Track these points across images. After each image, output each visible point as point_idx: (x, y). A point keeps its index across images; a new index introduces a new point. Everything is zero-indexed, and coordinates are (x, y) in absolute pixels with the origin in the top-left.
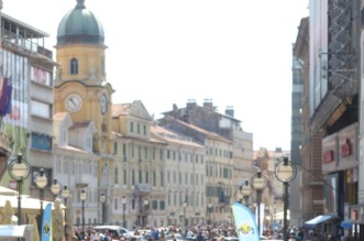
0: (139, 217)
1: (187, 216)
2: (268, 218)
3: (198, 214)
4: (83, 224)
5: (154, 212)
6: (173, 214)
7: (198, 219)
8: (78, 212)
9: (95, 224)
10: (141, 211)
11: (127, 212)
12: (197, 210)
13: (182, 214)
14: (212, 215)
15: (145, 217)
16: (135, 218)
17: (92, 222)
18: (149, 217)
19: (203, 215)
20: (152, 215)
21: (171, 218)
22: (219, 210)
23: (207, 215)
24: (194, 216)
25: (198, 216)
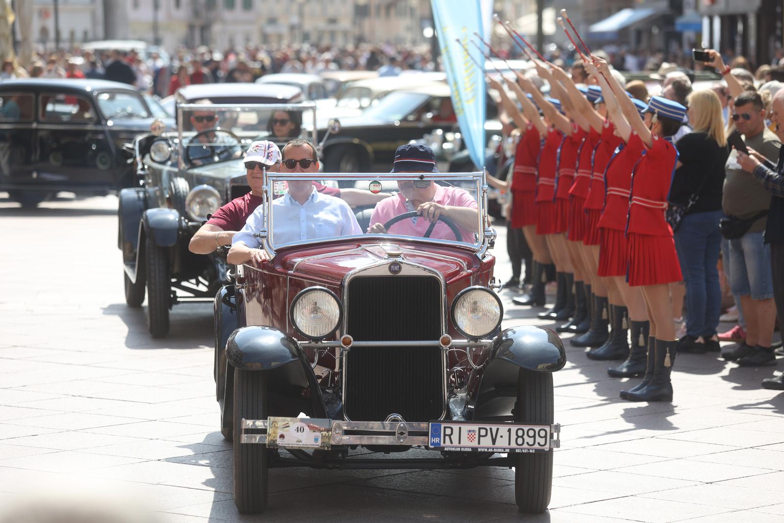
0: (191, 27)
1: (308, 26)
2: (501, 30)
3: (333, 21)
4: (58, 39)
5: (227, 15)
6: (272, 21)
7: (333, 34)
8: (44, 14)
9: (86, 39)
10: (196, 13)
11: (162, 15)
12: (331, 11)
13: (295, 20)
14: (367, 24)
15: (205, 28)
16: (182, 31)
17: (79, 35)
18: (217, 28)
19: (345, 23)
20: (224, 22)
21: (270, 30)
22: (383, 12)
23: (354, 23)
24: (322, 25)
25: (332, 27)
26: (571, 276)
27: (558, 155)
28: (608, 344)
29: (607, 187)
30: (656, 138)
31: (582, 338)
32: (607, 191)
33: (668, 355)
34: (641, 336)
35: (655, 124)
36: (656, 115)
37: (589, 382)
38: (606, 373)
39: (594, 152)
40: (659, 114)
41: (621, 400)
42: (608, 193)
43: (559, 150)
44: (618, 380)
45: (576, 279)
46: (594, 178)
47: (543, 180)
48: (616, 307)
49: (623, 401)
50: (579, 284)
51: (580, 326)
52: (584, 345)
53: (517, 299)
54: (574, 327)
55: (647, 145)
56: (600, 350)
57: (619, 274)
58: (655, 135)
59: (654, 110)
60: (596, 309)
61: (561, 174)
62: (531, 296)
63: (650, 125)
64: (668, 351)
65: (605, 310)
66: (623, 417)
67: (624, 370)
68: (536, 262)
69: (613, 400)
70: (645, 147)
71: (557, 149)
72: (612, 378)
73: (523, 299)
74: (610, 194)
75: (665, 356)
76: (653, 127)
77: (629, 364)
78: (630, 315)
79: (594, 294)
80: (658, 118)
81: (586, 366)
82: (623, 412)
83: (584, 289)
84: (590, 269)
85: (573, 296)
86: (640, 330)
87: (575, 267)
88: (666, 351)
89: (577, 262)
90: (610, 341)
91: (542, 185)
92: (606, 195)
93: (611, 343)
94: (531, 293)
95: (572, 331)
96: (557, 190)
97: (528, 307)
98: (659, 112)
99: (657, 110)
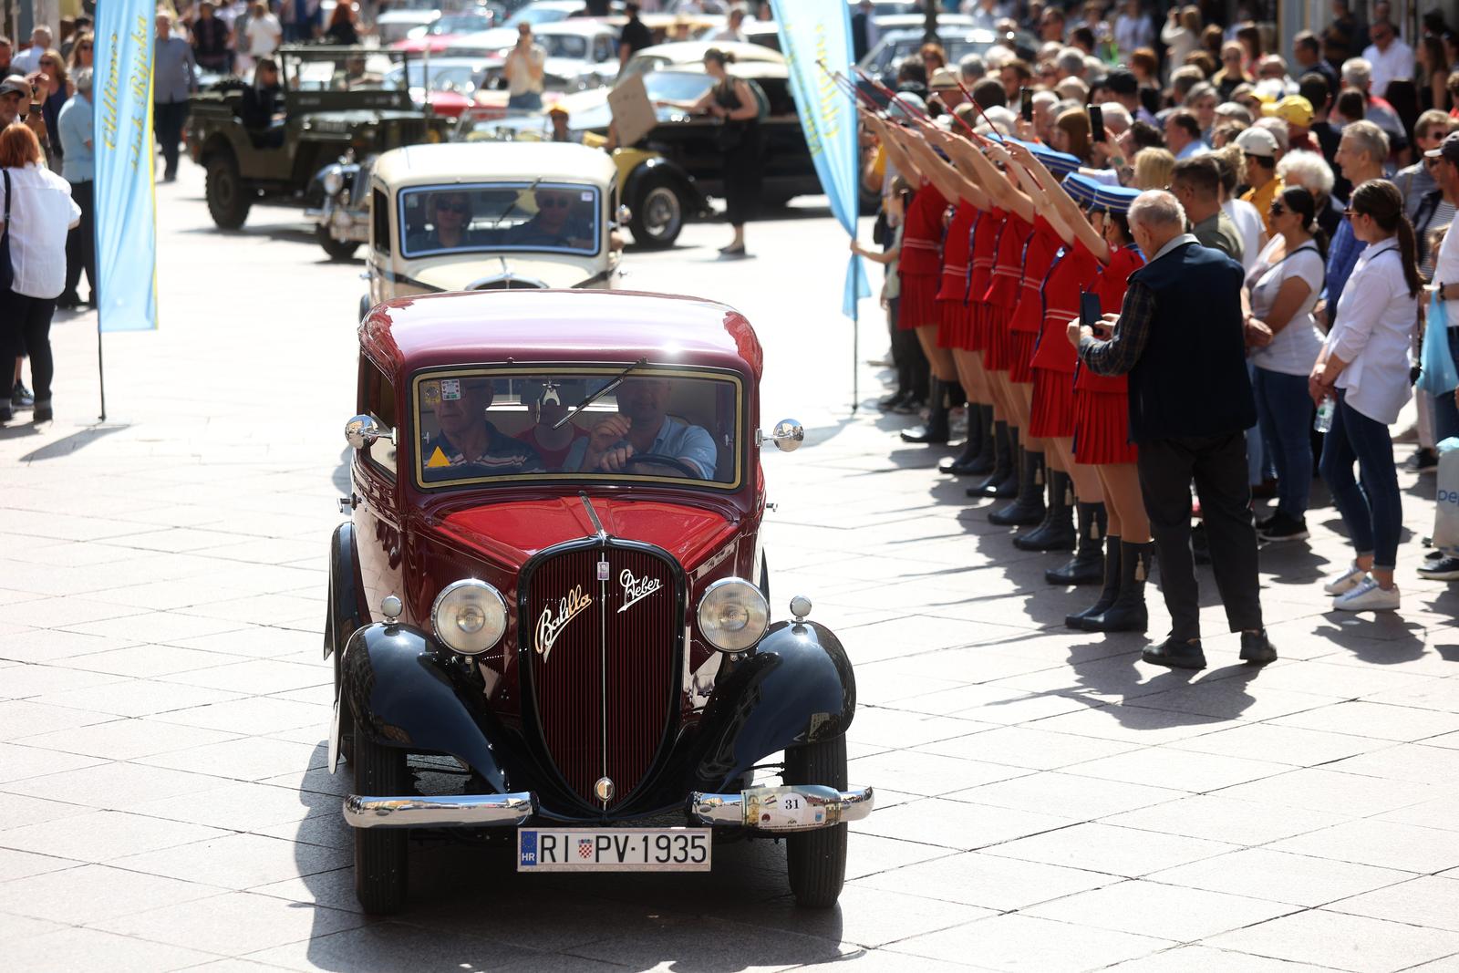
26: (989, 409)
27: (971, 237)
28: (1044, 526)
29: (1045, 307)
30: (1115, 249)
31: (1004, 512)
32: (1045, 314)
33: (1140, 563)
34: (1094, 524)
35: (1109, 227)
36: (1108, 214)
37: (1017, 593)
38: (1042, 577)
39: (1025, 245)
40: (1112, 211)
41: (1066, 630)
42: (1047, 317)
43: (972, 231)
44: (1060, 588)
45: (996, 416)
46: (1025, 284)
47: (949, 269)
48: (1056, 472)
49: (1071, 631)
50: (1001, 425)
51: (1002, 487)
52: (1008, 522)
53: (907, 432)
54: (992, 489)
55: (1101, 262)
56: (1033, 535)
57: (1060, 434)
58: (1113, 245)
59: (1104, 206)
60: (1025, 469)
61: (976, 266)
62: (928, 429)
63: (1102, 229)
64: (1140, 558)
65: (1039, 471)
66: (1071, 664)
67: (1071, 574)
68: (935, 377)
69: (1055, 629)
70: (1099, 263)
71: (969, 228)
72: (1051, 587)
73: (916, 433)
74: (1050, 319)
75: (1136, 565)
76: (1108, 231)
77: (1076, 565)
78: (1078, 492)
79: (1022, 446)
80: (1112, 217)
81: (1013, 562)
82: (1069, 654)
83: (1008, 434)
84: (1017, 410)
85: (992, 438)
86: (1092, 515)
87: (996, 400)
88: (1138, 557)
89: (997, 393)
90: (1047, 522)
91: (946, 274)
92: (1044, 319)
93: (1048, 525)
94: (927, 423)
95: (990, 495)
96: (969, 288)
97: (924, 446)
98: (1111, 208)
99: (1107, 207)
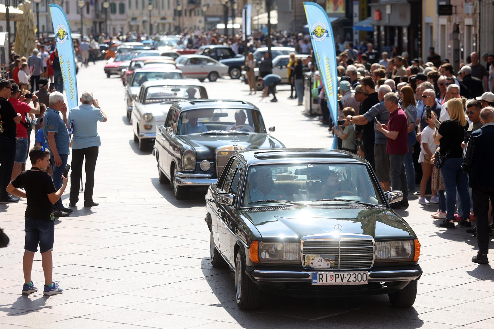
0: (95, 23)
1: (153, 21)
3: (164, 18)
5: (112, 16)
6: (134, 19)
7: (164, 25)
10: (97, 16)
12: (163, 14)
13: (145, 18)
14: (181, 20)
15: (102, 23)
19: (170, 20)
20: (111, 20)
21: (132, 23)
22: (188, 13)
23: (174, 19)
24: (159, 21)
25: (164, 21)
